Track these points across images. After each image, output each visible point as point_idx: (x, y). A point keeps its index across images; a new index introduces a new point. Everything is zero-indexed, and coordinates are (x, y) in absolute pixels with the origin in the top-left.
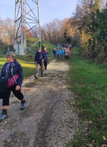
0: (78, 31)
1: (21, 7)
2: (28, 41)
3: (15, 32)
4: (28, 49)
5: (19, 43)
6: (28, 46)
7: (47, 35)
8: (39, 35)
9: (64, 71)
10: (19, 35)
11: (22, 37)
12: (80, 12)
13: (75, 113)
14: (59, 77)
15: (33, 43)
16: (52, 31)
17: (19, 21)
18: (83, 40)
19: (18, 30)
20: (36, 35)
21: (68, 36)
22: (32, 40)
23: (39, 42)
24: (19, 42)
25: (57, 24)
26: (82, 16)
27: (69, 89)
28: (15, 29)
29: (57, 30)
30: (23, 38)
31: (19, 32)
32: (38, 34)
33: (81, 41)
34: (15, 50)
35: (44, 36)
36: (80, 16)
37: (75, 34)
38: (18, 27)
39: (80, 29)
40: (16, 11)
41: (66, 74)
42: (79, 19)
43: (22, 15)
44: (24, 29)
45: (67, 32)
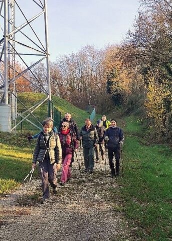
0: (140, 77)
2: (20, 100)
4: (22, 118)
6: (20, 111)
7: (66, 86)
8: (48, 86)
11: (7, 88)
14: (94, 185)
15: (33, 104)
16: (78, 77)
18: (151, 100)
20: (41, 85)
21: (117, 90)
22: (32, 97)
23: (48, 102)
25: (90, 58)
26: (152, 42)
29: (89, 73)
30: (9, 90)
32: (44, 83)
33: (147, 103)
35: (60, 86)
37: (134, 84)
39: (145, 72)
41: (110, 179)
42: (144, 49)
43: (7, 35)
44: (11, 69)
45: (114, 80)
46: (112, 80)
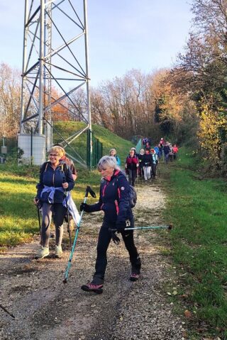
0: (192, 103)
1: (38, 35)
2: (56, 129)
3: (22, 104)
5: (33, 133)
6: (56, 141)
7: (109, 114)
8: (88, 113)
9: (153, 210)
10: (33, 111)
11: (42, 116)
12: (199, 55)
13: (178, 318)
14: (139, 225)
15: (70, 135)
16: (122, 103)
17: (33, 74)
18: (204, 128)
19: (31, 97)
20: (80, 113)
21: (166, 118)
22: (69, 127)
23: (88, 131)
24: (34, 130)
25: (136, 84)
26: (204, 65)
27: (164, 255)
28: (22, 96)
29: (135, 99)
30: (44, 119)
31: (32, 102)
32: (84, 110)
33: (200, 132)
34: (22, 152)
35: (102, 114)
36: (197, 65)
37: (185, 111)
38: (31, 90)
39: (197, 98)
40: (24, 46)
41: (157, 218)
42: (196, 73)
43: (42, 58)
44: (47, 96)
45: (163, 107)
46: (161, 107)
